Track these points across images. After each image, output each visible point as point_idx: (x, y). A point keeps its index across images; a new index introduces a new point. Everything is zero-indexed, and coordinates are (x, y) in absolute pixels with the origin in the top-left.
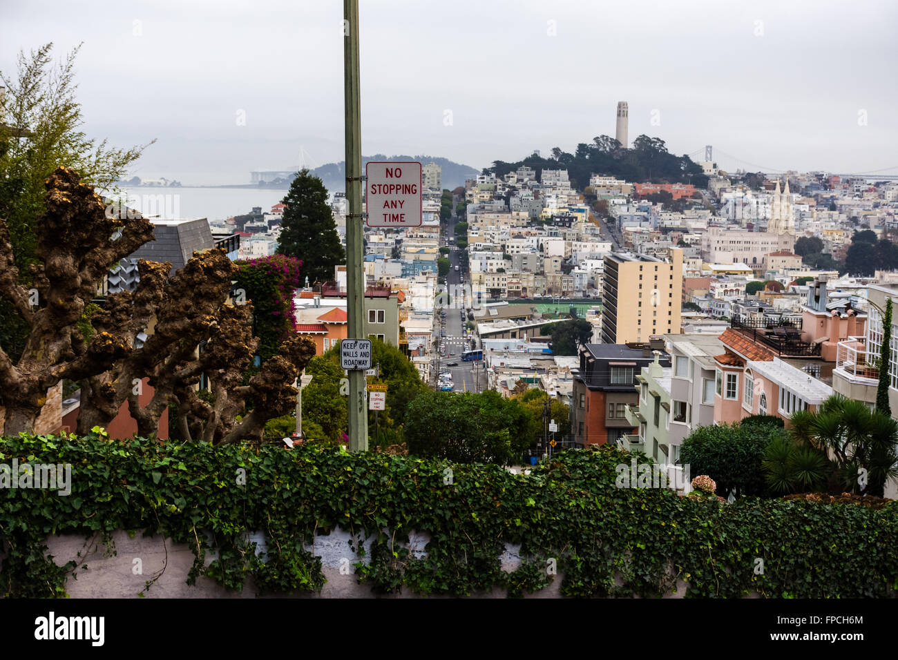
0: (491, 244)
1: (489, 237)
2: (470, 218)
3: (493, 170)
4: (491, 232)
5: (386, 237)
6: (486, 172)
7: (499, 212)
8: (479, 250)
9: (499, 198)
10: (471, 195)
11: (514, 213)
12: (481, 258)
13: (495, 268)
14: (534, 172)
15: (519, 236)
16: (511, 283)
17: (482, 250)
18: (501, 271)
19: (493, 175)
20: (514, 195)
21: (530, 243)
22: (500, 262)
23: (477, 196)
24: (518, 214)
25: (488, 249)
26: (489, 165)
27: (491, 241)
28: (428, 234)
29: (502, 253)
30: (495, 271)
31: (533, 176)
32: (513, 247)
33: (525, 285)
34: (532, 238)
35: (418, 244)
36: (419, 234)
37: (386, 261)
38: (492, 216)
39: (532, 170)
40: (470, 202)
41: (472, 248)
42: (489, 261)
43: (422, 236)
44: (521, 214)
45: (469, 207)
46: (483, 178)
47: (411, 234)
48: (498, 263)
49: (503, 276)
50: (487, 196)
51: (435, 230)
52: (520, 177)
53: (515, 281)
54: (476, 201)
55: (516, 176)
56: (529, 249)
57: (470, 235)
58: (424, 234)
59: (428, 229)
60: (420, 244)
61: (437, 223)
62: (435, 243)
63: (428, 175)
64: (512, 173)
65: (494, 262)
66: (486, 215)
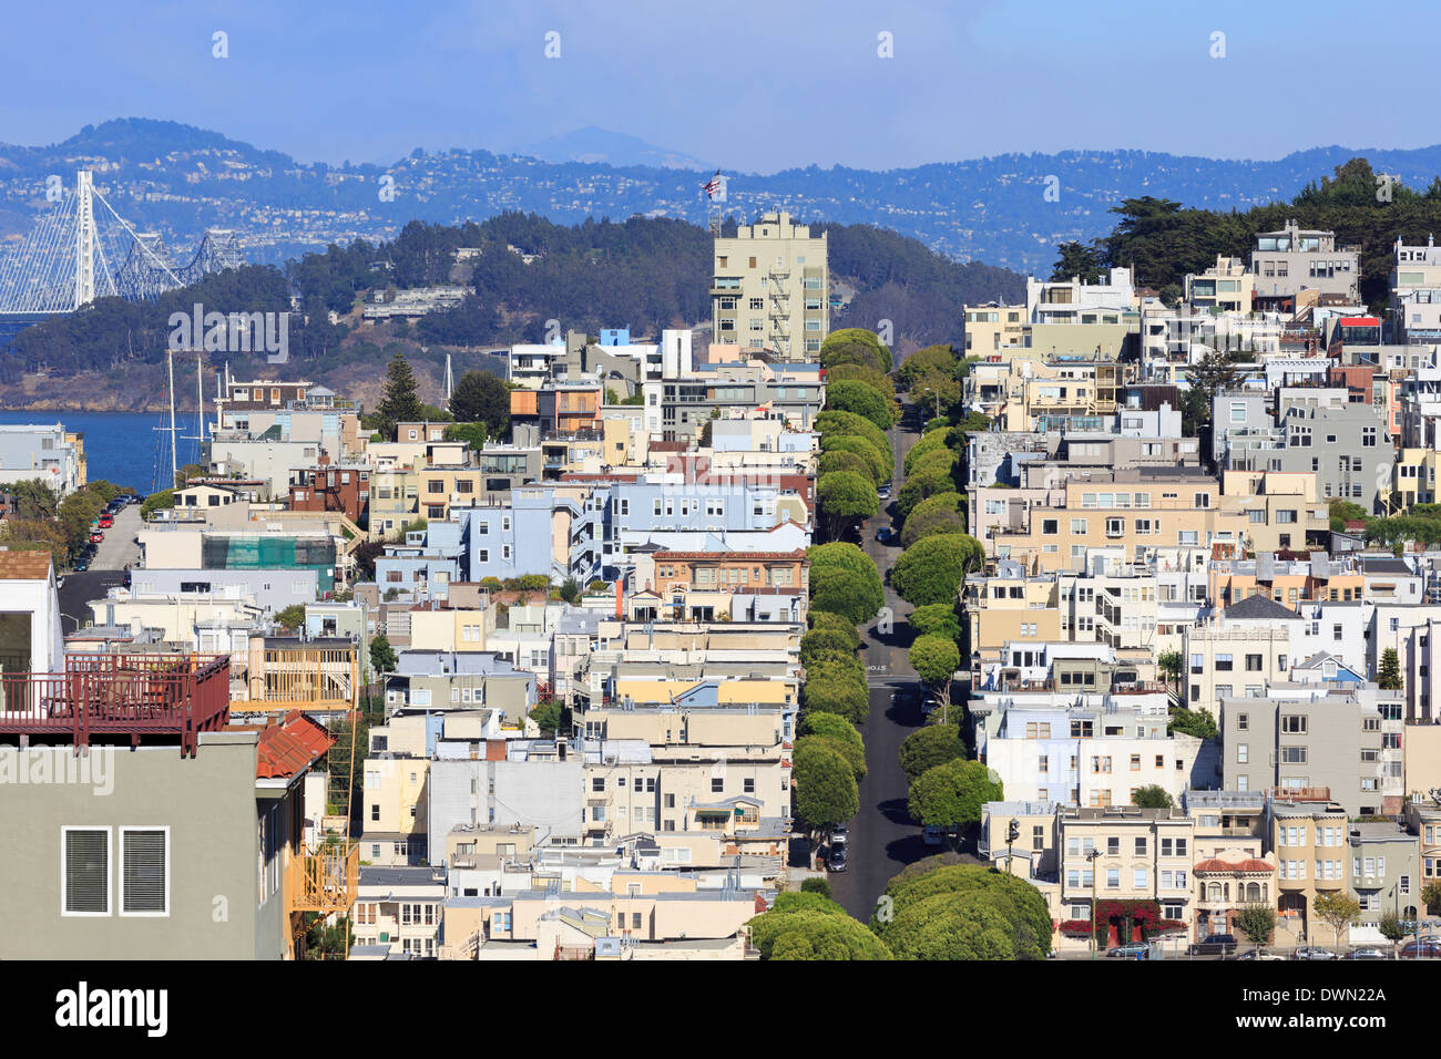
0: (1104, 652)
1: (1086, 609)
2: (988, 510)
4: (1099, 585)
5: (503, 620)
7: (1151, 473)
8: (1031, 687)
9: (1152, 400)
10: (988, 391)
11: (1236, 481)
12: (1040, 731)
14: (1350, 257)
15: (1263, 605)
16: (1215, 867)
17: (1049, 686)
18: (1151, 799)
19: (1122, 276)
20: (1230, 382)
21: (1324, 641)
22: (1148, 750)
23: (1025, 394)
24: (1260, 488)
25: (1081, 677)
26: (1096, 226)
27: (1101, 637)
28: (743, 602)
29: (1161, 701)
30: (1123, 799)
31: (1346, 282)
32: (1225, 666)
33: (1299, 876)
34: (1332, 615)
35: (678, 657)
36: (693, 600)
37: (497, 749)
38: (1108, 497)
39: (1340, 244)
40: (984, 424)
41: (992, 674)
42: (1091, 747)
43: (704, 614)
44: (1274, 482)
45: (986, 455)
46: (1065, 296)
47: (646, 602)
48: (1142, 755)
50: (1083, 389)
51: (780, 578)
52: (1269, 288)
53: (1237, 851)
54: (1018, 419)
55: (1249, 280)
56: (1314, 676)
57: (986, 601)
58: (719, 604)
59: (744, 575)
60: (696, 657)
61: (794, 538)
62: (783, 648)
63: (752, 287)
64: (1226, 270)
65: (1119, 747)
66: (1077, 493)
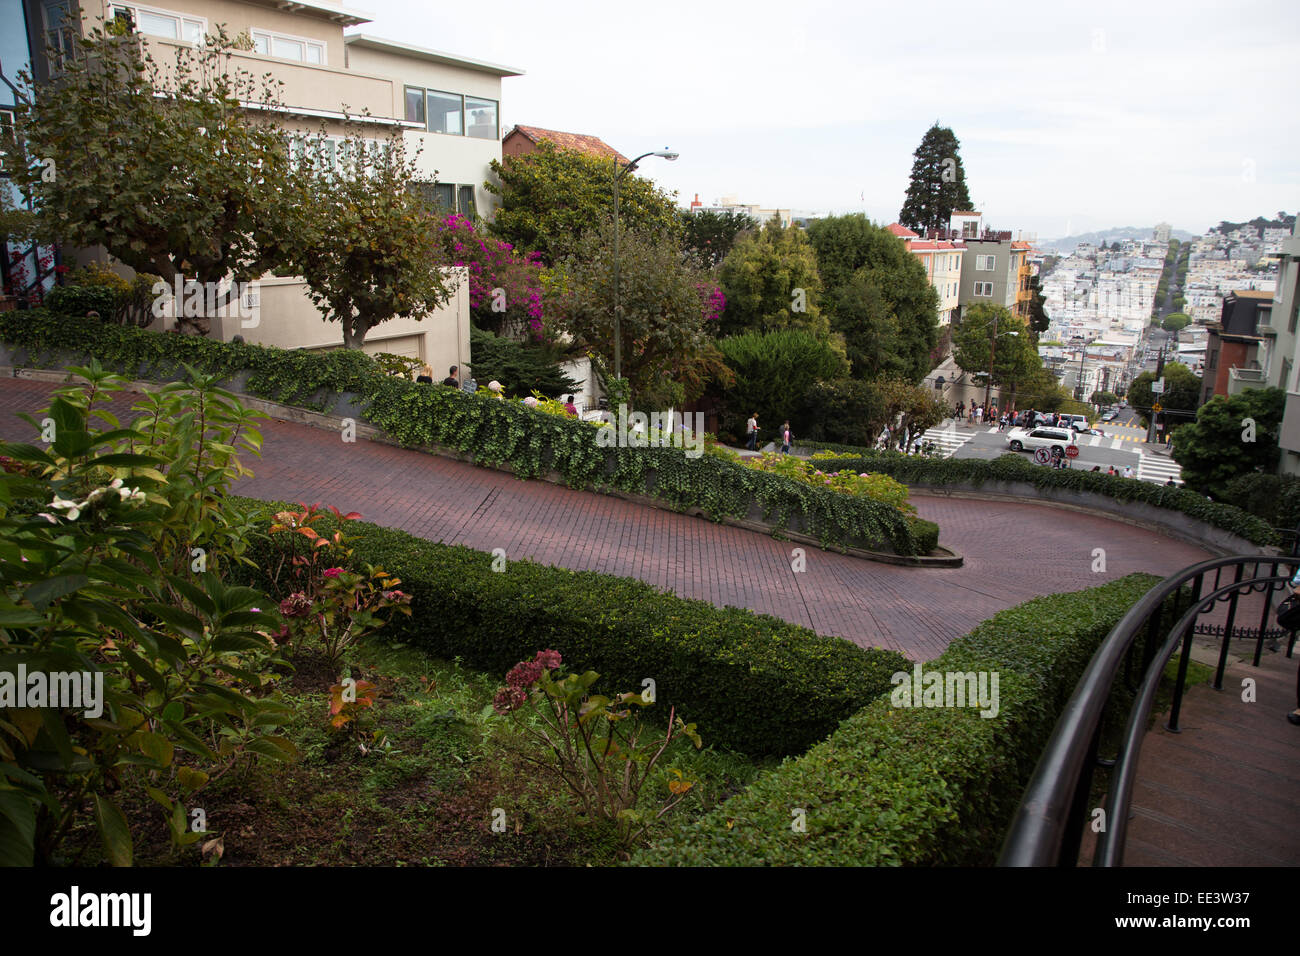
0: (1206, 284)
1: (1205, 278)
2: (1191, 263)
3: (1219, 228)
4: (1208, 275)
6: (1212, 230)
7: (1219, 260)
8: (1194, 289)
9: (1221, 249)
10: (1195, 247)
11: (1233, 261)
12: (1194, 295)
13: (1206, 303)
14: (1256, 230)
17: (1196, 289)
18: (1211, 305)
19: (1218, 232)
20: (1234, 247)
21: (1243, 285)
23: (1200, 248)
24: (1236, 262)
25: (1201, 288)
26: (1216, 224)
27: (1206, 282)
28: (1151, 275)
31: (1256, 233)
34: (1245, 281)
36: (1143, 274)
38: (1211, 262)
41: (1188, 286)
42: (1202, 297)
43: (1144, 276)
44: (1239, 262)
45: (1192, 255)
46: (1209, 235)
48: (1210, 298)
49: (1213, 309)
50: (1209, 248)
51: (1157, 272)
52: (1243, 234)
54: (1199, 251)
55: (1239, 234)
57: (1188, 276)
58: (1147, 275)
59: (1152, 271)
60: (1142, 282)
61: (1161, 266)
62: (1156, 282)
64: (1236, 231)
65: (1207, 298)
66: (1206, 262)
